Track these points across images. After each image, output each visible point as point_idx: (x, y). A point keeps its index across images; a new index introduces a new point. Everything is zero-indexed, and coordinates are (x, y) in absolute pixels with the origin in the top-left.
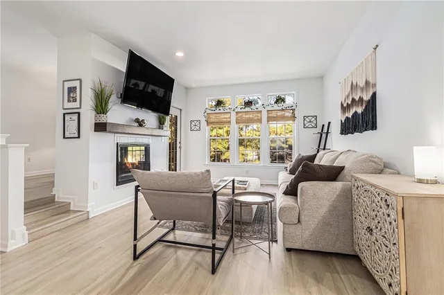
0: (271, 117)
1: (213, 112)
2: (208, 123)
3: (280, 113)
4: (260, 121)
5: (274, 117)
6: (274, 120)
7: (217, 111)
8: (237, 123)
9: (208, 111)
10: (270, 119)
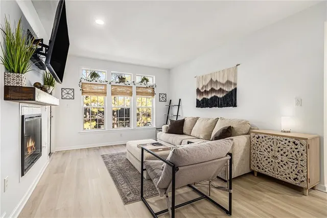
0: (139, 92)
1: (89, 82)
2: (83, 92)
3: (144, 90)
4: (131, 94)
5: (141, 93)
6: (141, 95)
7: (94, 82)
8: (112, 94)
9: (83, 81)
10: (138, 93)
